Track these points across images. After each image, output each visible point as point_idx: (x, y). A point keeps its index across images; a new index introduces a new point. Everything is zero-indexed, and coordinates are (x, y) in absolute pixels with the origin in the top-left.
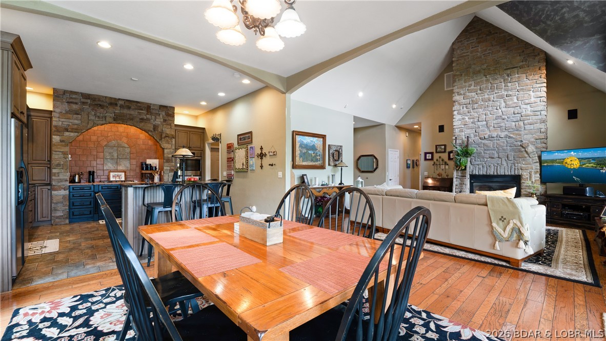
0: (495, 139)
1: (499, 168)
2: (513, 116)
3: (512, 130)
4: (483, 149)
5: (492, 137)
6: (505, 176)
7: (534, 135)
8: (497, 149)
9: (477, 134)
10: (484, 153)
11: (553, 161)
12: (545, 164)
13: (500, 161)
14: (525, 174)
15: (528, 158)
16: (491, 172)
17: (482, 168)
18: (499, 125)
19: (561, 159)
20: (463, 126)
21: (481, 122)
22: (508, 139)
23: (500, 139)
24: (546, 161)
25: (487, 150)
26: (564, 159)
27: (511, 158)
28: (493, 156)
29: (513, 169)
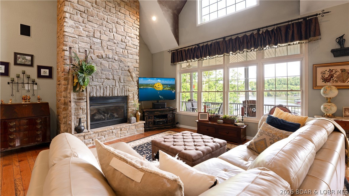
0: (111, 60)
1: (113, 89)
2: (121, 43)
3: (121, 56)
4: (100, 68)
5: (108, 58)
6: (117, 97)
7: (133, 64)
8: (112, 71)
9: (92, 50)
10: (101, 73)
11: (147, 85)
12: (142, 87)
13: (115, 82)
14: (131, 95)
15: (132, 82)
16: (108, 94)
17: (99, 89)
18: (112, 47)
19: (152, 84)
20: (77, 37)
21: (96, 39)
22: (120, 62)
23: (115, 61)
24: (142, 85)
25: (104, 71)
26: (154, 84)
27: (122, 81)
28: (109, 77)
29: (123, 91)
